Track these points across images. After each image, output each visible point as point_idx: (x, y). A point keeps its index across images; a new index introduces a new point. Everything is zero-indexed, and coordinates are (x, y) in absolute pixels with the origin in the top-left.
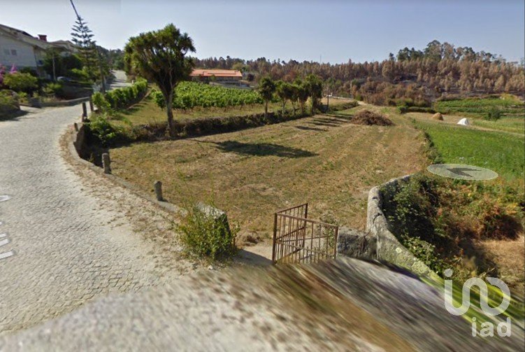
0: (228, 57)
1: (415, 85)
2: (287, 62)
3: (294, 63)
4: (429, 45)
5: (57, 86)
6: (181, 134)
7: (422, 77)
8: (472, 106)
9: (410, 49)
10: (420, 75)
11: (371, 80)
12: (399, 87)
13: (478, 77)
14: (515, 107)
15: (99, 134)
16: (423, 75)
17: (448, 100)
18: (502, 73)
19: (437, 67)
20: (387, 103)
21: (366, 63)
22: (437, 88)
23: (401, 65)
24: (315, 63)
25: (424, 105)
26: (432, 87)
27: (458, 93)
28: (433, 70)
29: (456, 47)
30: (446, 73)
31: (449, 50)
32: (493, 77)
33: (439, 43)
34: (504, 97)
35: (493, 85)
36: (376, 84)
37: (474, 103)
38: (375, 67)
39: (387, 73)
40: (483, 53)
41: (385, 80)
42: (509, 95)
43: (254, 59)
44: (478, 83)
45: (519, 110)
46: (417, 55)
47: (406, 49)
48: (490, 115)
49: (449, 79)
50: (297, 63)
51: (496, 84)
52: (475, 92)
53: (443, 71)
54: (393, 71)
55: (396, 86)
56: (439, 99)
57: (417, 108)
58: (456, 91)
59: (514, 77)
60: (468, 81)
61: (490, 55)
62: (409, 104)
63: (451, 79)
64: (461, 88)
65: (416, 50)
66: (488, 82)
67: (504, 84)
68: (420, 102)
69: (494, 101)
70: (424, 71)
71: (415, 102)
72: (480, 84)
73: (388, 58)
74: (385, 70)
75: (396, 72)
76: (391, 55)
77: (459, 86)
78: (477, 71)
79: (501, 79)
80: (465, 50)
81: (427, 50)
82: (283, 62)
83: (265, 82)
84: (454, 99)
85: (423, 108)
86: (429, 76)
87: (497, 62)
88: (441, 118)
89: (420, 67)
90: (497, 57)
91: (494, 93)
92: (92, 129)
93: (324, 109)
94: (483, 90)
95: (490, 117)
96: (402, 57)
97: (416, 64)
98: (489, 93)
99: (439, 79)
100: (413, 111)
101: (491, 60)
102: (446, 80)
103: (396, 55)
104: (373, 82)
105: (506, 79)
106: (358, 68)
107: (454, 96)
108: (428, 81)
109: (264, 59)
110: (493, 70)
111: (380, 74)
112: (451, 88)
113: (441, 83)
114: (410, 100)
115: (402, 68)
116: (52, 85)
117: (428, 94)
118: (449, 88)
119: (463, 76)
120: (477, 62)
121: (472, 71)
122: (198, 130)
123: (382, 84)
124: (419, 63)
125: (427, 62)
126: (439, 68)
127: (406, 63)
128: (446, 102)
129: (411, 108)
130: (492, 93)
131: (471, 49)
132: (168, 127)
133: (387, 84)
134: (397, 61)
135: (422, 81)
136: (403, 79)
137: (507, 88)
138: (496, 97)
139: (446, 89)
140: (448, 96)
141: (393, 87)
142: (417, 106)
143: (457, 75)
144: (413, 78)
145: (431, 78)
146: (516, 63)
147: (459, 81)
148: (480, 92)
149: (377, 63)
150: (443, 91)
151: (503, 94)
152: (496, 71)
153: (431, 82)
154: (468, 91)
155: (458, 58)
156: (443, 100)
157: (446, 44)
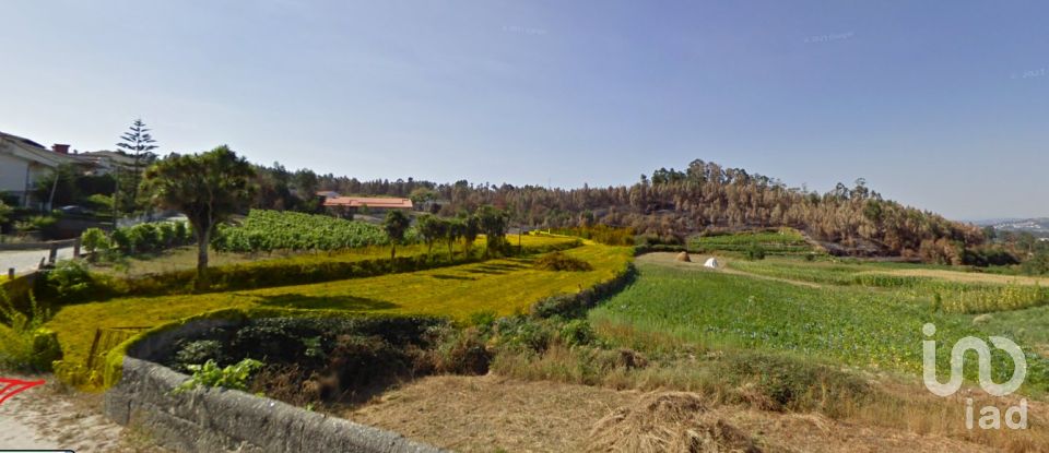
0: (410, 179)
1: (673, 215)
2: (499, 187)
3: (508, 188)
4: (691, 164)
5: (48, 220)
6: (218, 286)
7: (681, 205)
8: (743, 243)
9: (669, 170)
10: (678, 203)
11: (614, 211)
12: (651, 218)
13: (751, 206)
14: (796, 244)
15: (58, 284)
16: (682, 202)
17: (714, 235)
18: (779, 201)
19: (701, 192)
20: (624, 242)
21: (611, 188)
22: (700, 220)
23: (656, 190)
24: (540, 188)
25: (673, 243)
26: (694, 217)
27: (727, 225)
28: (695, 196)
29: (724, 169)
30: (712, 200)
31: (717, 172)
32: (769, 206)
33: (702, 162)
34: (784, 232)
35: (768, 216)
36: (621, 217)
37: (745, 238)
38: (621, 194)
39: (636, 202)
40: (757, 176)
41: (635, 211)
42: (789, 229)
43: (452, 182)
44: (750, 213)
45: (799, 247)
46: (676, 177)
47: (663, 170)
48: (752, 254)
49: (715, 208)
50: (512, 188)
51: (772, 215)
52: (748, 224)
53: (708, 198)
54: (644, 197)
55: (649, 217)
56: (703, 233)
57: (663, 246)
58: (724, 224)
59: (794, 205)
60: (738, 211)
61: (766, 179)
62: (652, 242)
63: (718, 207)
64: (730, 219)
65: (676, 171)
66: (763, 212)
67: (782, 215)
68: (668, 239)
69: (771, 236)
70: (684, 196)
71: (661, 238)
72: (753, 215)
73: (640, 181)
74: (632, 198)
75: (648, 199)
76: (644, 177)
77: (727, 217)
78: (750, 198)
79: (777, 209)
80: (736, 172)
81: (689, 171)
82: (494, 187)
83: (393, 216)
84: (720, 234)
85: (670, 247)
86: (690, 203)
87: (776, 188)
88: (688, 260)
89: (680, 192)
90: (775, 181)
91: (770, 226)
92: (50, 278)
93: (510, 251)
94: (758, 222)
95: (752, 256)
96: (657, 180)
97: (675, 189)
98: (765, 226)
99: (703, 208)
100: (657, 250)
101: (768, 184)
102: (712, 209)
103: (650, 178)
104: (617, 214)
105: (784, 208)
106: (600, 195)
107: (722, 229)
108: (689, 210)
109: (465, 182)
110: (769, 197)
111: (628, 202)
112: (719, 220)
113: (705, 213)
114: (655, 236)
115: (656, 194)
116: (39, 219)
117: (690, 227)
118: (716, 218)
119: (732, 205)
120: (749, 187)
121: (743, 199)
122: (253, 280)
123: (630, 216)
124: (678, 188)
125: (688, 186)
126: (704, 194)
127: (663, 188)
128: (711, 239)
129: (656, 246)
130: (769, 226)
131: (743, 170)
132: (196, 277)
133: (636, 216)
134: (651, 185)
135: (682, 210)
136: (658, 208)
137: (785, 220)
138: (774, 231)
139: (712, 220)
140: (714, 229)
141: (644, 219)
142: (664, 243)
143: (724, 203)
144: (671, 207)
145: (693, 206)
146: (798, 189)
147: (728, 211)
148: (754, 225)
149: (625, 188)
150: (710, 223)
151: (782, 228)
152: (772, 198)
153: (693, 212)
154: (739, 223)
155: (729, 181)
156: (708, 235)
157: (711, 163)
